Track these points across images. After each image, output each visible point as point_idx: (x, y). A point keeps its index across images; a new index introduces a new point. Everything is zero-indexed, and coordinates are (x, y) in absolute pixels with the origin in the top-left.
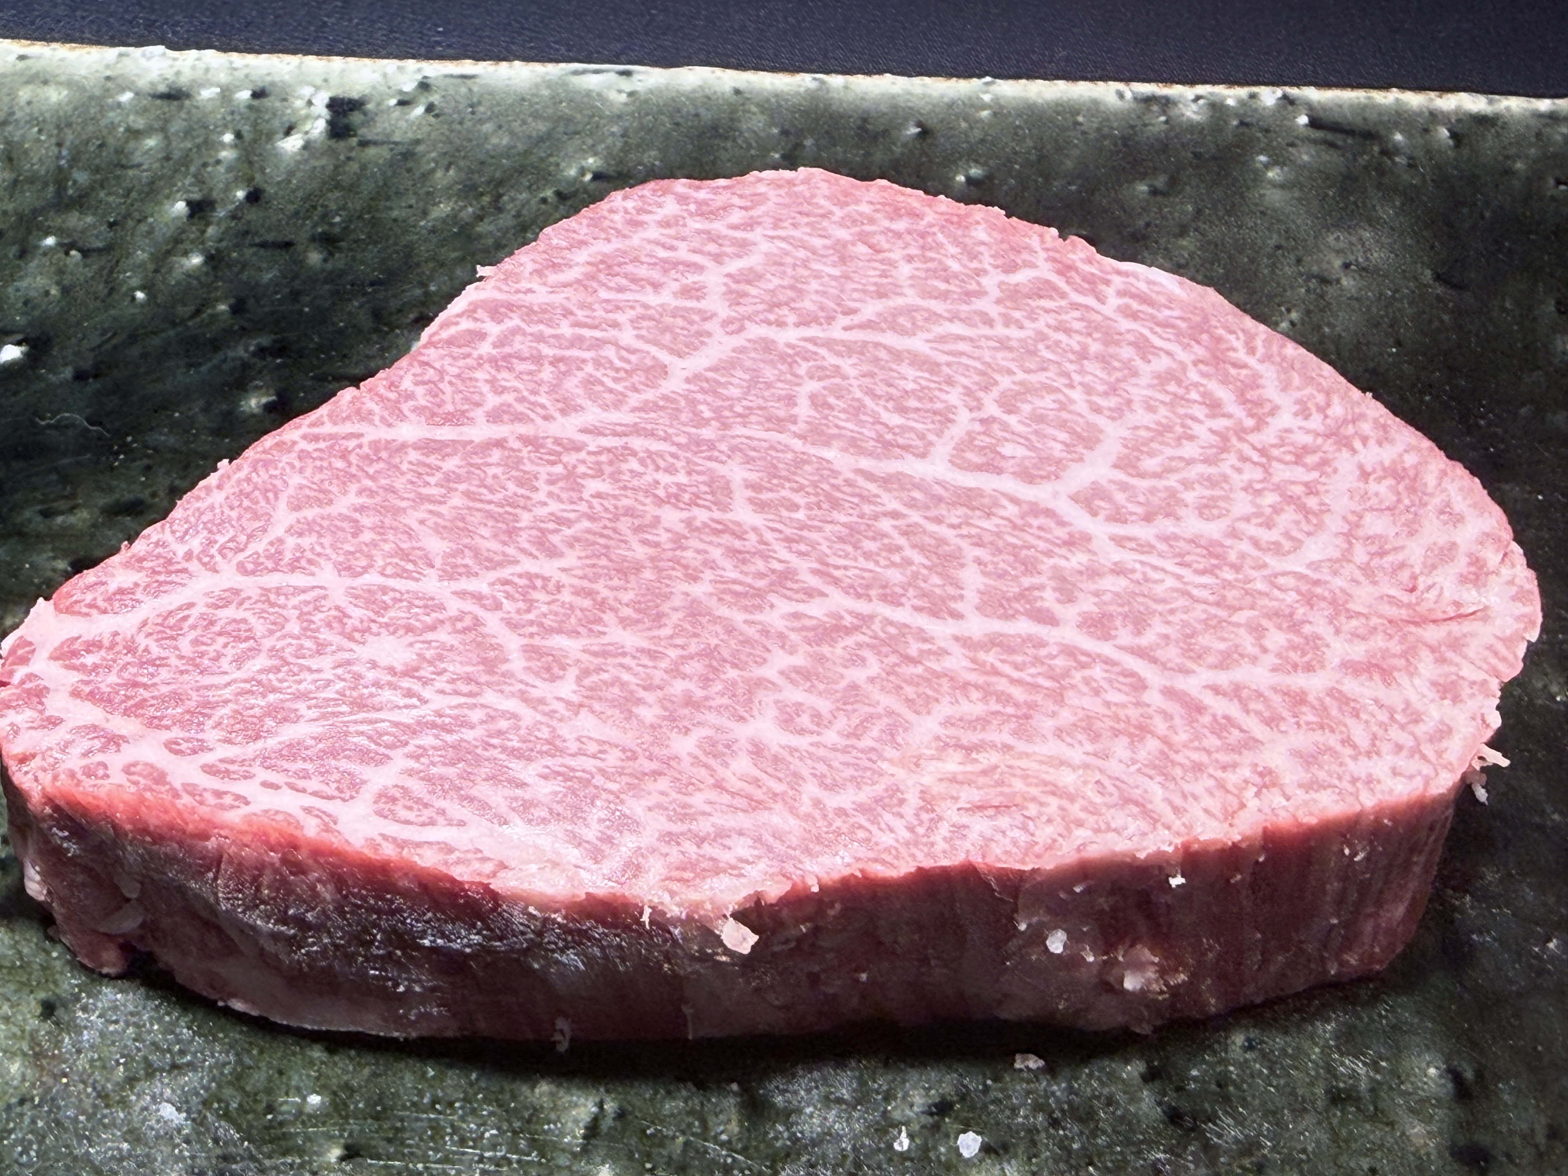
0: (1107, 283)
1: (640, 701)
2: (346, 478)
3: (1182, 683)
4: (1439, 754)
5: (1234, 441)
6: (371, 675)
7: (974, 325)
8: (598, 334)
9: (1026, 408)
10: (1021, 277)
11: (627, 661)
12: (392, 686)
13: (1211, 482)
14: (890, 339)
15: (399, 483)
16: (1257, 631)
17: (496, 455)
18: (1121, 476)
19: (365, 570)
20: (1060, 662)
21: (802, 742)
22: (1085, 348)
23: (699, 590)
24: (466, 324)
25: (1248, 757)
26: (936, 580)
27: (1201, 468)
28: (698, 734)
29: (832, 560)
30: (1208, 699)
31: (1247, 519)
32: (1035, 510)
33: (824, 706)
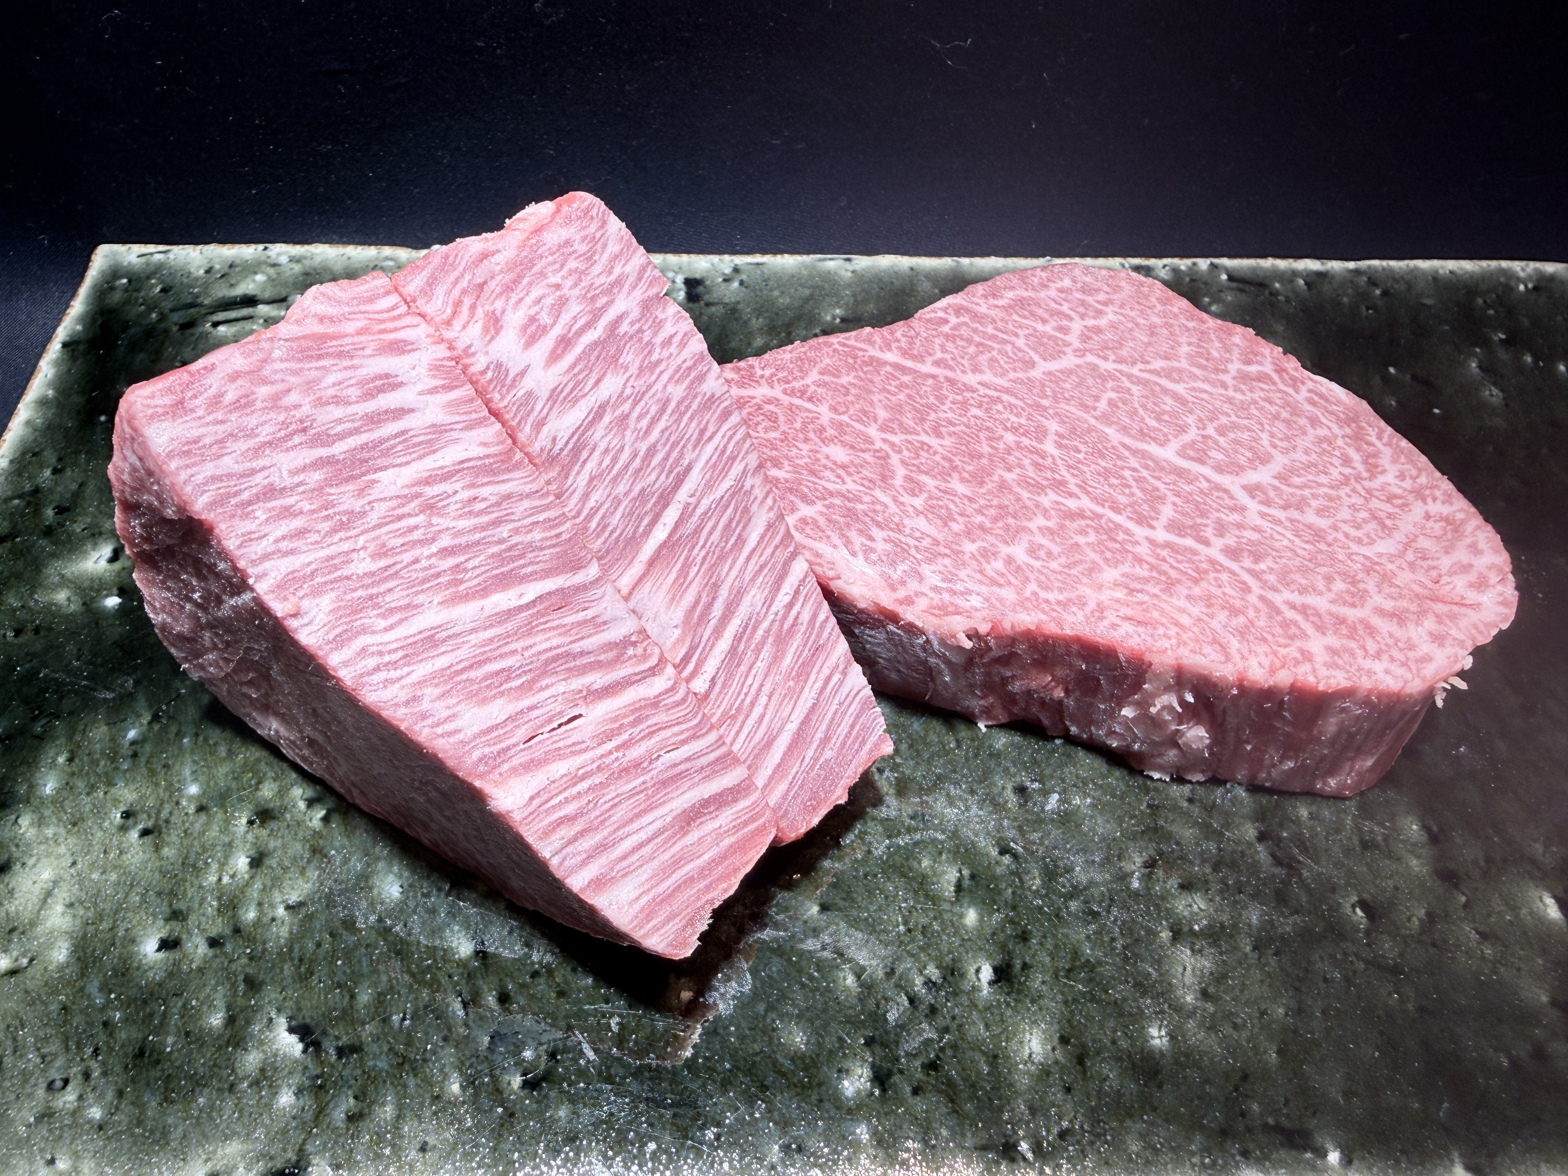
0: (1303, 383)
1: (955, 520)
2: (851, 368)
3: (1271, 596)
4: (1418, 670)
5: (1353, 481)
6: (824, 461)
7: (1215, 386)
8: (1005, 336)
9: (1232, 436)
10: (1253, 369)
11: (956, 499)
12: (833, 470)
13: (1331, 499)
14: (1164, 382)
15: (877, 379)
16: (1329, 579)
17: (930, 382)
18: (1276, 483)
19: (844, 413)
20: (1204, 566)
21: (1037, 564)
22: (1278, 413)
23: (1009, 476)
24: (941, 314)
25: (1298, 643)
26: (1146, 507)
27: (1326, 490)
28: (979, 544)
29: (1090, 483)
30: (1284, 608)
31: (1345, 522)
32: (1218, 488)
33: (1056, 549)
